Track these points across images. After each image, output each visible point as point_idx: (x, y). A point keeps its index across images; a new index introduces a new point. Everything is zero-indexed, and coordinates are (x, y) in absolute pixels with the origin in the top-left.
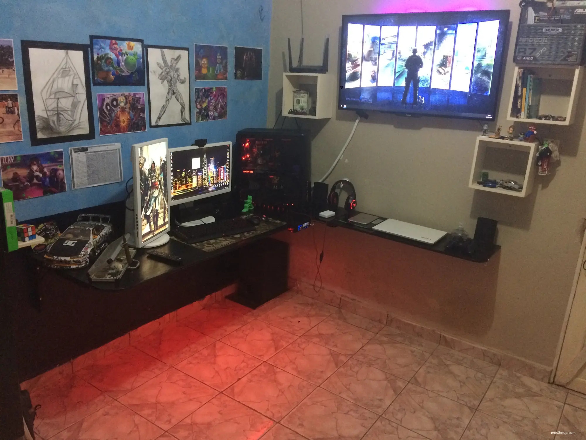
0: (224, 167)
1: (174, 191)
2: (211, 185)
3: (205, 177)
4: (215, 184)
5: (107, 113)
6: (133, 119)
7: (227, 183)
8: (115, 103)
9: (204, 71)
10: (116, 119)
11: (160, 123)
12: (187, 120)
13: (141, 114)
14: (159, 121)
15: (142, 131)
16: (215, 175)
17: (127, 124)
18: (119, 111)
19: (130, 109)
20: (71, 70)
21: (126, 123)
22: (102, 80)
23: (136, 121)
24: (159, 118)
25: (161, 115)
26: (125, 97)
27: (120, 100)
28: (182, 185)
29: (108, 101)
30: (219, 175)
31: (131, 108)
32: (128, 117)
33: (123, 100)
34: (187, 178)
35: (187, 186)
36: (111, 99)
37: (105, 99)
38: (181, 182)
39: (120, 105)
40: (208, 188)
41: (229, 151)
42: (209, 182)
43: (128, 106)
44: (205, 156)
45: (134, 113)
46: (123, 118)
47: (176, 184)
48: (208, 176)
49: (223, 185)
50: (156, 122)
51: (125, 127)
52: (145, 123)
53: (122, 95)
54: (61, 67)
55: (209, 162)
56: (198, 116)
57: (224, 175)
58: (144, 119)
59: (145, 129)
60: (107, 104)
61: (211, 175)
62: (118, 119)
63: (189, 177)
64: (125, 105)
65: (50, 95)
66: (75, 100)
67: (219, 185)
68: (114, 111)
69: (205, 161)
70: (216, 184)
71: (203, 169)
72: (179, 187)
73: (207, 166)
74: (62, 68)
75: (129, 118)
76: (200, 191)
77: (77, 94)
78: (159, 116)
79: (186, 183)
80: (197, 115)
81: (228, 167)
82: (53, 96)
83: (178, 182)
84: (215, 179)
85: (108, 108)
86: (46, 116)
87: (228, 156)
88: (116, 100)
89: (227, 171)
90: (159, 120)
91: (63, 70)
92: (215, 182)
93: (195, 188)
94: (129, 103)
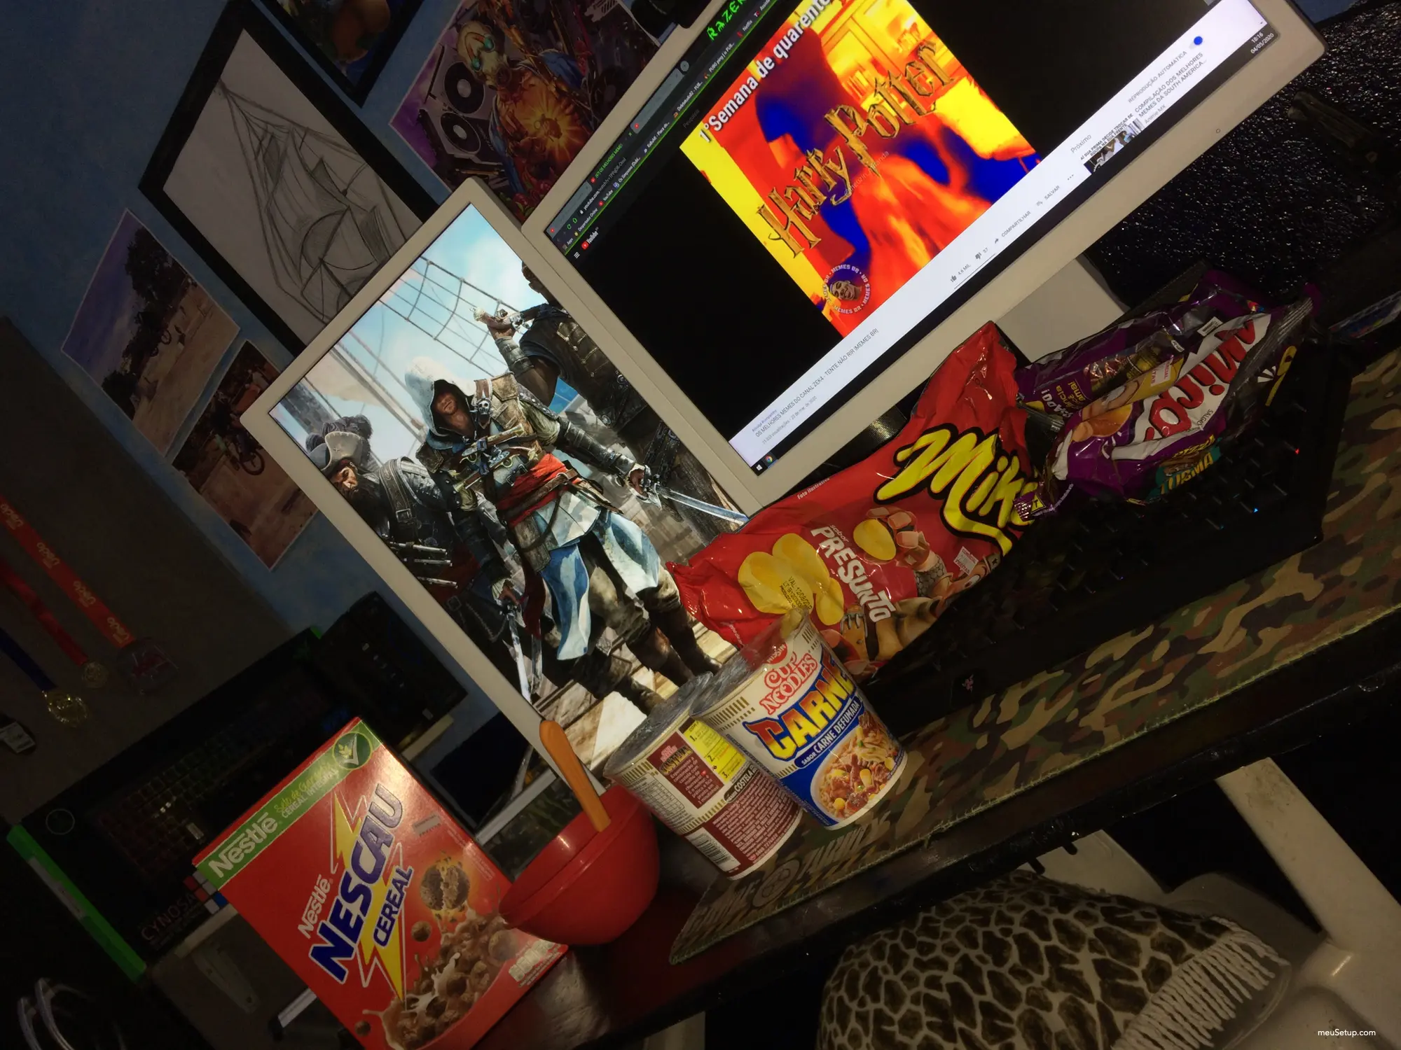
5: (471, 155)
6: (576, 78)
8: (464, 88)
17: (573, 122)
18: (499, 105)
19: (529, 46)
21: (564, 125)
23: (593, 68)
26: (475, 18)
27: (470, 50)
29: (438, 108)
31: (533, 36)
32: (553, 88)
33: (479, 38)
36: (439, 87)
37: (423, 112)
39: (484, 77)
46: (539, 114)
51: (576, 140)
53: (458, 26)
62: (523, 142)
64: (500, 52)
66: (360, 217)
75: (558, 89)
77: (345, 193)
82: (306, 271)
85: (460, 132)
88: (458, 72)
94: (509, 23)
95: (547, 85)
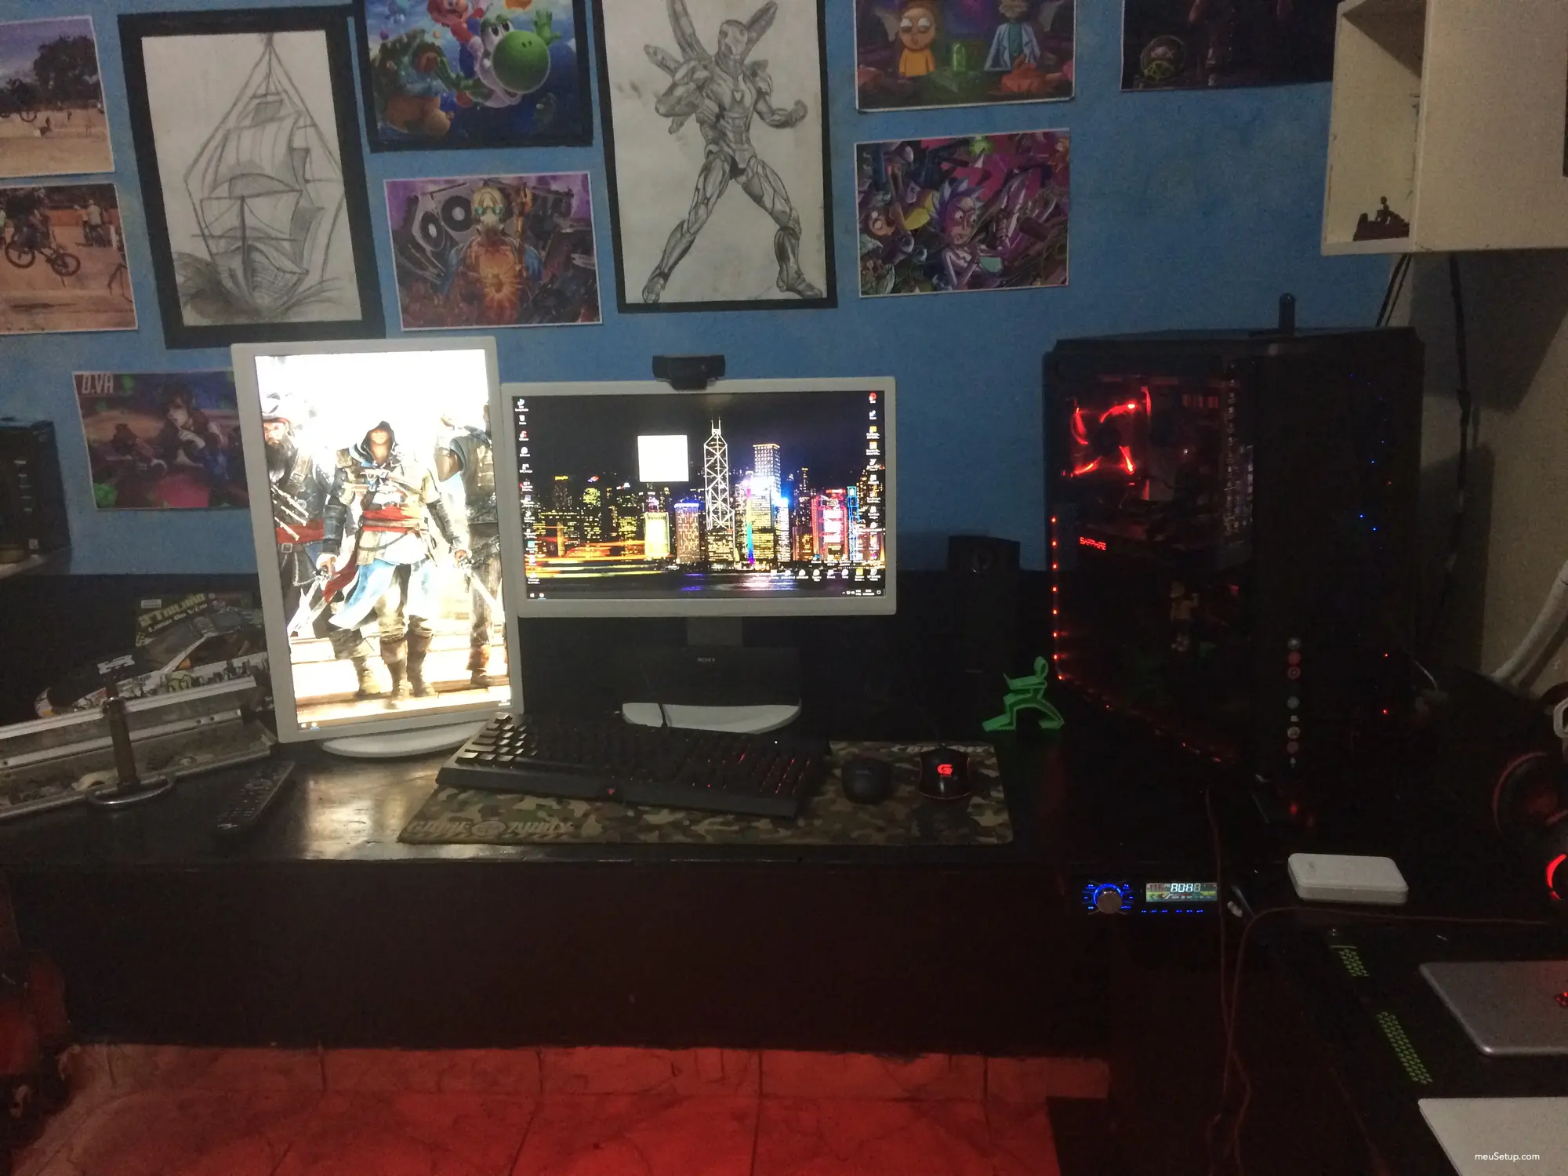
0: (846, 495)
1: (541, 557)
2: (757, 566)
3: (721, 523)
4: (787, 565)
5: (428, 248)
7: (867, 572)
8: (458, 214)
9: (914, 65)
10: (464, 274)
11: (667, 296)
12: (810, 287)
13: (573, 256)
14: (663, 287)
15: (579, 323)
16: (783, 525)
17: (514, 294)
18: (474, 243)
19: (523, 236)
20: (286, 101)
21: (507, 290)
22: (406, 131)
23: (552, 281)
24: (662, 274)
25: (671, 262)
26: (502, 190)
27: (481, 202)
28: (584, 540)
29: (429, 205)
30: (814, 525)
31: (529, 233)
32: (518, 268)
33: (494, 202)
34: (615, 514)
35: (616, 551)
36: (443, 197)
37: (416, 198)
38: (579, 528)
39: (478, 221)
40: (737, 578)
41: (880, 424)
42: (745, 551)
43: (518, 223)
44: (716, 432)
45: (543, 254)
46: (496, 271)
47: (552, 533)
48: (739, 524)
49: (838, 575)
50: (648, 289)
51: (507, 304)
52: (592, 293)
53: (486, 183)
54: (250, 92)
55: (741, 463)
56: (875, 269)
57: (846, 532)
58: (587, 276)
59: (593, 312)
60: (428, 218)
61: (754, 518)
62: (471, 274)
63: (624, 512)
64: (502, 220)
65: (215, 186)
66: (303, 203)
67: (816, 572)
68: (454, 243)
69: (718, 455)
70: (793, 565)
71: (709, 489)
72: (568, 548)
73: (734, 480)
74: (254, 97)
75: (521, 271)
76: (692, 582)
77: (307, 181)
78: (659, 267)
79: (605, 536)
80: (870, 264)
81: (873, 497)
82: (223, 191)
83: (560, 526)
84: (784, 539)
85: (432, 230)
86: (207, 257)
87: (873, 445)
88: (465, 203)
89: (865, 516)
90: (662, 281)
91: (257, 101)
92: (784, 555)
93: (660, 563)
94: (521, 214)
95: (515, 263)
